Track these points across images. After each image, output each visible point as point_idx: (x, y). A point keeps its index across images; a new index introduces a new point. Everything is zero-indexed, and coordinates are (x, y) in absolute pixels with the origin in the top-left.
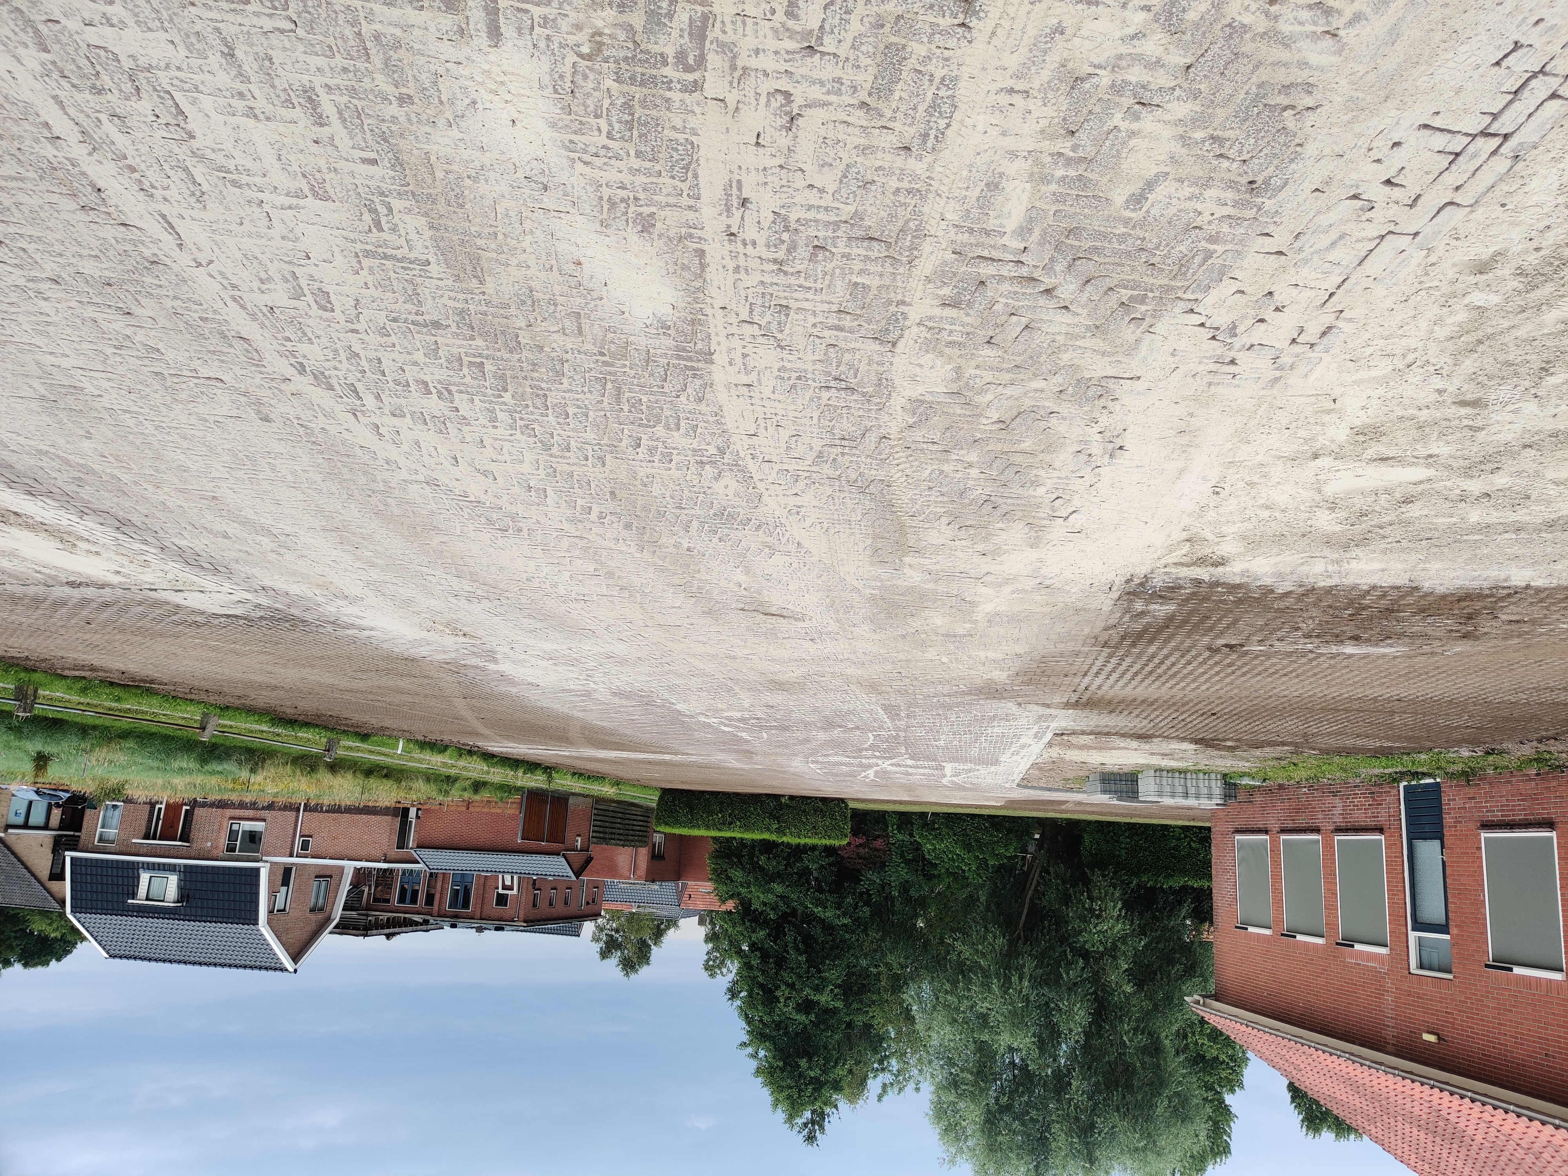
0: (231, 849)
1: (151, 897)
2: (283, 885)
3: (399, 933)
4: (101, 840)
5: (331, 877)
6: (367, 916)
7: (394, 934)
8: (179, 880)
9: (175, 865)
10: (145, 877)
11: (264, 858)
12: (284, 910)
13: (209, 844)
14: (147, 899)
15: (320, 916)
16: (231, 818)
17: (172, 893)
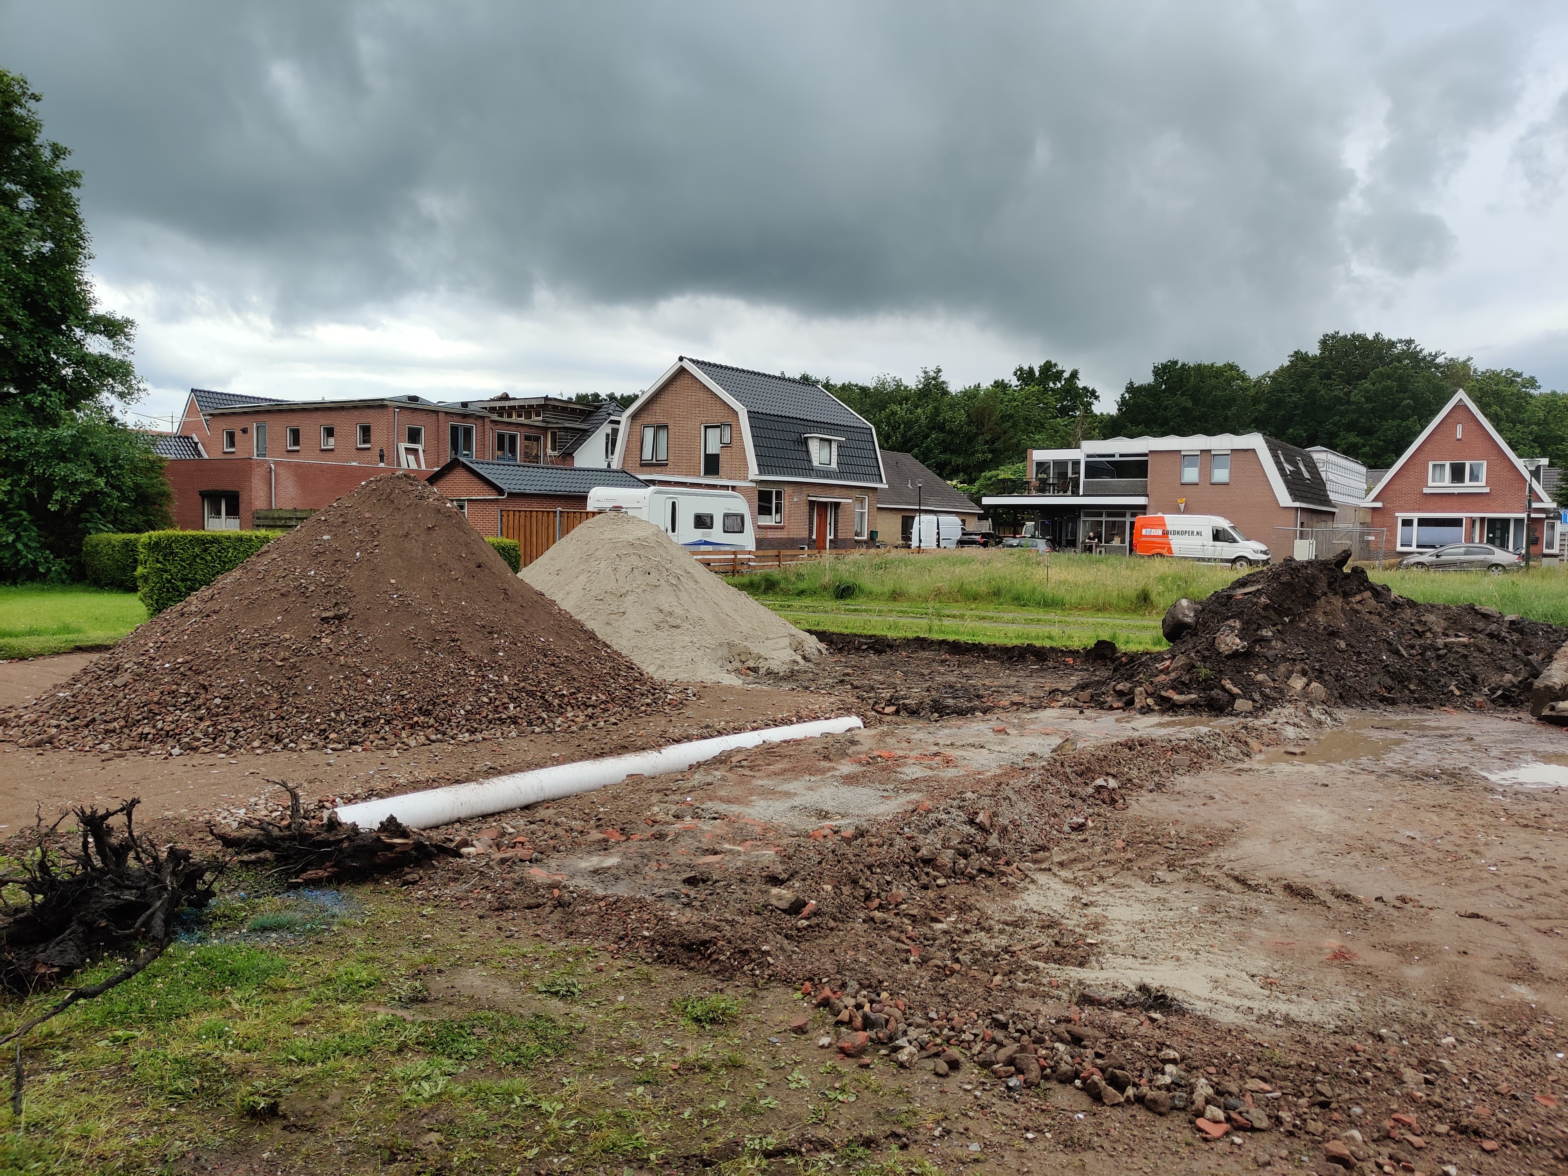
0: (779, 494)
1: (827, 444)
2: (717, 456)
4: (862, 501)
5: (642, 465)
6: (543, 421)
7: (501, 399)
8: (810, 461)
9: (817, 477)
10: (834, 465)
11: (754, 485)
12: (706, 427)
13: (795, 498)
14: (830, 441)
15: (649, 420)
16: (782, 528)
17: (814, 447)
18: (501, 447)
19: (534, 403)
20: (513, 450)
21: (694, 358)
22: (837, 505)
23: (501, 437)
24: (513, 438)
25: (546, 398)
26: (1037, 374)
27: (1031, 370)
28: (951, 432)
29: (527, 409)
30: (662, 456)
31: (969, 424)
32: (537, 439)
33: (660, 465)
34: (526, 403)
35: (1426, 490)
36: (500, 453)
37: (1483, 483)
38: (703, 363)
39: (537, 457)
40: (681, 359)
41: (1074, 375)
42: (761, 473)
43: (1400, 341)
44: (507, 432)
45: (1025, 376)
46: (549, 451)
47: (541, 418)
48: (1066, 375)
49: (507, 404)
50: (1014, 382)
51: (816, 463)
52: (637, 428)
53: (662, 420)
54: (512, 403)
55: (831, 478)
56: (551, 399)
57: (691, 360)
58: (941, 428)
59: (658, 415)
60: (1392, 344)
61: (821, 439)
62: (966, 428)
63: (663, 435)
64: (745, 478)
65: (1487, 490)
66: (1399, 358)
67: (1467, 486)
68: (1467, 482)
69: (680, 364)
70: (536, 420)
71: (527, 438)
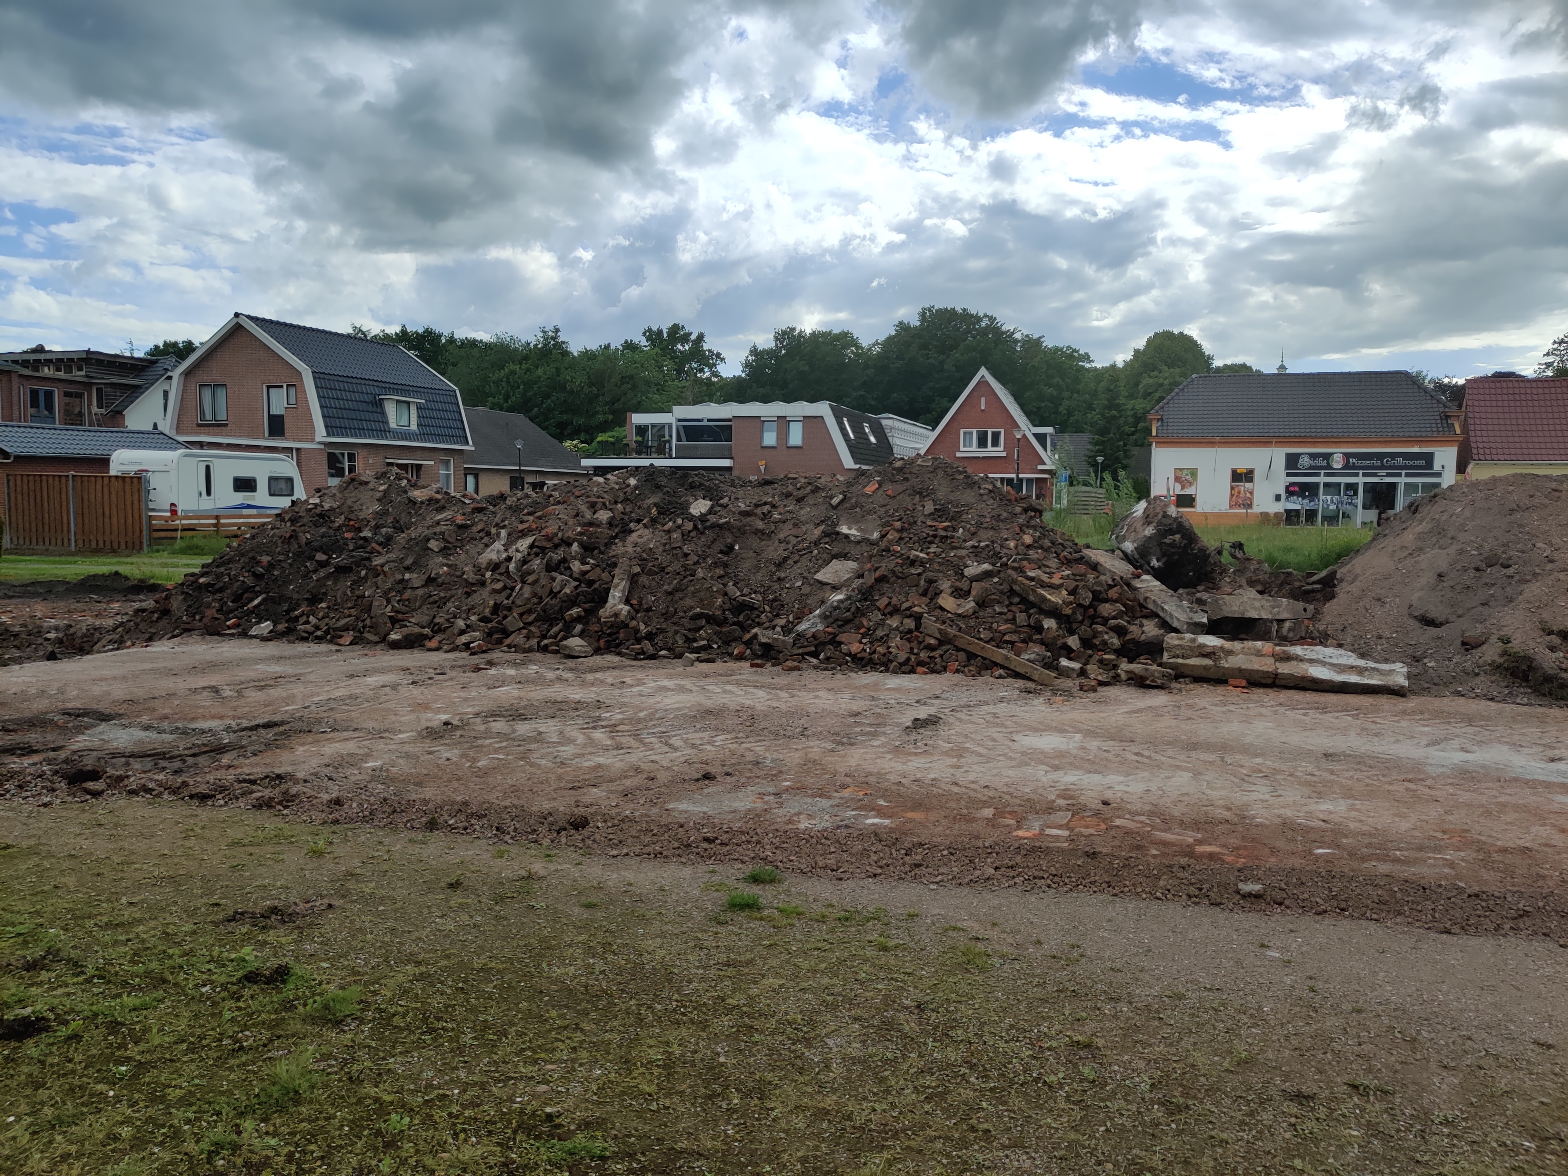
0: (352, 458)
1: (407, 406)
2: (281, 417)
3: (24, 352)
4: (447, 463)
5: (199, 425)
7: (34, 351)
8: (387, 423)
9: (394, 439)
10: (414, 427)
11: (322, 447)
12: (269, 387)
13: (371, 461)
14: (408, 403)
15: (205, 378)
17: (391, 410)
18: (34, 404)
19: (75, 356)
20: (50, 407)
21: (253, 314)
22: (419, 467)
23: (34, 394)
24: (49, 395)
25: (88, 352)
26: (665, 335)
27: (660, 332)
28: (572, 392)
29: (66, 361)
30: (222, 416)
31: (591, 384)
32: (80, 396)
33: (218, 426)
34: (65, 357)
35: (958, 455)
36: (33, 410)
37: (1002, 448)
38: (263, 320)
39: (80, 414)
40: (237, 315)
41: (701, 337)
42: (328, 435)
43: (985, 316)
44: (42, 387)
45: (653, 336)
46: (95, 409)
47: (83, 373)
48: (693, 337)
49: (42, 357)
50: (644, 342)
51: (393, 425)
52: (193, 387)
53: (220, 379)
54: (48, 356)
55: (410, 440)
56: (94, 353)
57: (248, 317)
58: (563, 388)
59: (213, 374)
60: (978, 319)
61: (398, 401)
62: (587, 390)
63: (221, 394)
64: (312, 440)
65: (1004, 454)
66: (984, 332)
67: (990, 451)
68: (990, 448)
69: (236, 320)
70: (79, 375)
71: (67, 394)
